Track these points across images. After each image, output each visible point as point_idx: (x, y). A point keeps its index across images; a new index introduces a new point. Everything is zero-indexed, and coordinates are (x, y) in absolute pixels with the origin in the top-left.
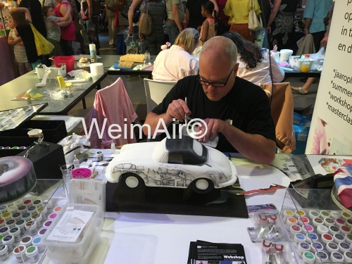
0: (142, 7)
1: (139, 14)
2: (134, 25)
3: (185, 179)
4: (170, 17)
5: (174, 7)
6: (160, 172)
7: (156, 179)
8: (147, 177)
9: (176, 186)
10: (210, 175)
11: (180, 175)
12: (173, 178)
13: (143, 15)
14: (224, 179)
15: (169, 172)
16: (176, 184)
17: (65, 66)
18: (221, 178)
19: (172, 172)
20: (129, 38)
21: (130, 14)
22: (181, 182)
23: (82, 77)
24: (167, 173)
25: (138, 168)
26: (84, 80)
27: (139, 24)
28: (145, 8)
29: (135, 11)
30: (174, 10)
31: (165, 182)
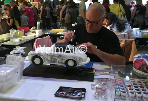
0: (67, 11)
1: (65, 14)
2: (62, 19)
3: (62, 59)
4: (80, 15)
5: (82, 10)
6: (50, 55)
7: (48, 59)
8: (44, 58)
9: (58, 64)
10: (74, 58)
11: (60, 57)
12: (57, 58)
13: (67, 14)
14: (81, 60)
15: (55, 55)
16: (58, 62)
17: (24, 30)
18: (80, 60)
19: (56, 55)
20: (60, 25)
21: (61, 14)
22: (60, 61)
23: (31, 35)
24: (54, 55)
25: (40, 53)
26: (31, 36)
27: (65, 19)
28: (68, 11)
29: (63, 13)
30: (82, 12)
31: (53, 61)
